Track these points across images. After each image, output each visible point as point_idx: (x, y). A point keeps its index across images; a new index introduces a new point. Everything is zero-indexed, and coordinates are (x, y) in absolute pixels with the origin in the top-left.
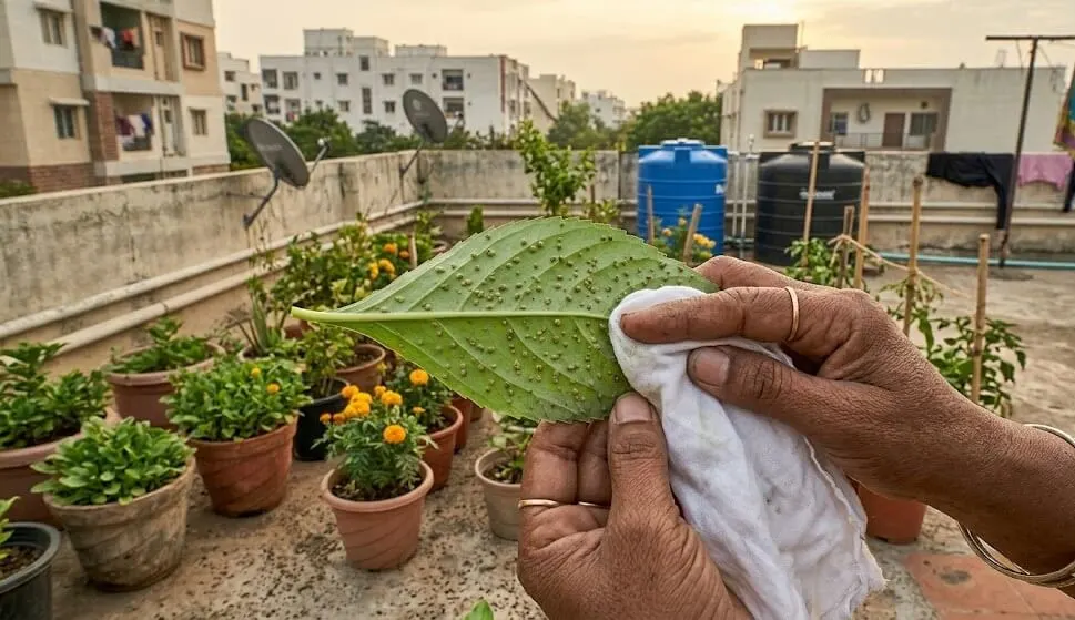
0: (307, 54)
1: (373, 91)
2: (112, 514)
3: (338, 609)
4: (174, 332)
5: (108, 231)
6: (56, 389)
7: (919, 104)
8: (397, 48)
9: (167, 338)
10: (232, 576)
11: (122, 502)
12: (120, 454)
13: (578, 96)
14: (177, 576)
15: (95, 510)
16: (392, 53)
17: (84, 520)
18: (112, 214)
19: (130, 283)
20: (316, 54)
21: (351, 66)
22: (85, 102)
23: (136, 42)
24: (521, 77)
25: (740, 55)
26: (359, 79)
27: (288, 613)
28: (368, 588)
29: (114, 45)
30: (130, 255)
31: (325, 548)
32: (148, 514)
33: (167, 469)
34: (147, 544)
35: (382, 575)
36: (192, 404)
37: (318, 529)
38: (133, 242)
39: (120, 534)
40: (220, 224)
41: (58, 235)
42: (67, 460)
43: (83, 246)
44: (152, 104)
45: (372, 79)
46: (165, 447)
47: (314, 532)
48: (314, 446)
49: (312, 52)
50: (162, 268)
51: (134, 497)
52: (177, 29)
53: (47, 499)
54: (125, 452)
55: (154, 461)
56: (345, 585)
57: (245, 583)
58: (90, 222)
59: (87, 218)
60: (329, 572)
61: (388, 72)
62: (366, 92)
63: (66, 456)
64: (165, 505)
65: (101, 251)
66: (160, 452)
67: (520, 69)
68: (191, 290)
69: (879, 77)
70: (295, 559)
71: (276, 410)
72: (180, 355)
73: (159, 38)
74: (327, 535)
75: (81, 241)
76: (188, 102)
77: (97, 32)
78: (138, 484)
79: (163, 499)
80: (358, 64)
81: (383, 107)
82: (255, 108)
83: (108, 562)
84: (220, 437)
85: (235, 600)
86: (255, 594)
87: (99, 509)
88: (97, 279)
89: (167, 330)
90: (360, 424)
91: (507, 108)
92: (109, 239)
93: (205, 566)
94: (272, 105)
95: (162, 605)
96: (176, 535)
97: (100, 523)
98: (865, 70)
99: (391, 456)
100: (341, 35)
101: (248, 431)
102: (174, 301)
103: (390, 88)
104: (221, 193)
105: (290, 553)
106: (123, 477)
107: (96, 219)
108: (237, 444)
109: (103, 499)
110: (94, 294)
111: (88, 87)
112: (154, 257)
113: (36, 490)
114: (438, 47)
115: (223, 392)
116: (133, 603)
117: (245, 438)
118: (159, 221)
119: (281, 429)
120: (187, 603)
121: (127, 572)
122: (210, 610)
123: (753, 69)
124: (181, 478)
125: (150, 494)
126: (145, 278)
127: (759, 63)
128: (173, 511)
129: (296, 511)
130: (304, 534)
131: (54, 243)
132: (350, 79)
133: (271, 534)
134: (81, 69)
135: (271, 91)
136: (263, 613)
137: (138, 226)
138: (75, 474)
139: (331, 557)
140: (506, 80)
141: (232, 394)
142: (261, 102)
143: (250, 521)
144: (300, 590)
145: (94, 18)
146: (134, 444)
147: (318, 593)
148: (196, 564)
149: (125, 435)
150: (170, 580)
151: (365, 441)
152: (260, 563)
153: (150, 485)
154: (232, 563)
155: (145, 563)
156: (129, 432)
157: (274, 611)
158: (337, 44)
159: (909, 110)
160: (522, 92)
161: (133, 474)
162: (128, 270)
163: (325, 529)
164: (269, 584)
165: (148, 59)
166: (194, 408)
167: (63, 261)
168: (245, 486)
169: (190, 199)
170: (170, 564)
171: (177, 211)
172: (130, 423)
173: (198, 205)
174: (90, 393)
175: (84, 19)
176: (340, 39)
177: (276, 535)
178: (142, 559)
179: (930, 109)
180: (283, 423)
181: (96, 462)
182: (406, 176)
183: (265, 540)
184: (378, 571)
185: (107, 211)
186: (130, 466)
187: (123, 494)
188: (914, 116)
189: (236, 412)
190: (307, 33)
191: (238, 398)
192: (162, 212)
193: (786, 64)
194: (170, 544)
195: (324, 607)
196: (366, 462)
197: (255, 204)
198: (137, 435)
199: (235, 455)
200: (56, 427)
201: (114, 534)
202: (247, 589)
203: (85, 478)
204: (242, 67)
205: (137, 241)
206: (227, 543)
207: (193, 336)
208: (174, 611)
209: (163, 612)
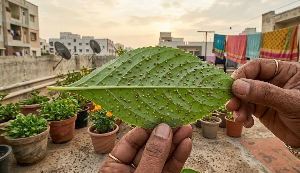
0: (61, 38)
1: (77, 47)
2: (27, 141)
3: (95, 164)
4: (38, 94)
5: (18, 67)
6: (5, 107)
7: (196, 49)
8: (83, 37)
9: (36, 95)
10: (62, 159)
11: (30, 137)
12: (29, 123)
13: (125, 48)
14: (45, 160)
15: (22, 140)
16: (81, 38)
17: (18, 143)
18: (20, 63)
19: (24, 81)
20: (63, 38)
21: (71, 41)
22: (5, 49)
23: (19, 34)
24: (112, 44)
25: (160, 39)
26: (73, 44)
27: (81, 166)
28: (102, 159)
29: (13, 34)
30: (24, 74)
31: (88, 149)
32: (38, 141)
33: (43, 128)
34: (37, 150)
35: (105, 155)
36: (47, 111)
37: (84, 145)
38: (25, 71)
39: (29, 147)
40: (47, 68)
41: (5, 67)
42: (12, 126)
43: (11, 70)
44: (23, 49)
45: (77, 44)
46: (42, 121)
47: (83, 146)
48: (85, 120)
49: (62, 38)
50: (32, 78)
51: (34, 135)
52: (30, 31)
53: (6, 137)
54: (31, 122)
55: (39, 125)
56: (96, 158)
57: (66, 160)
58: (13, 64)
59: (13, 63)
60: (90, 155)
61: (80, 42)
62: (75, 47)
63: (12, 124)
64: (43, 138)
65: (16, 72)
66: (41, 123)
67: (111, 42)
68: (40, 85)
69: (188, 44)
70: (79, 153)
71: (72, 111)
72: (40, 100)
73: (25, 33)
74: (87, 146)
75: (11, 69)
76: (32, 49)
77: (9, 31)
78: (34, 132)
79: (42, 136)
80: (73, 40)
81: (79, 51)
82: (47, 51)
83: (25, 156)
84: (56, 120)
85: (64, 164)
86: (70, 163)
87: (23, 139)
88: (15, 80)
89: (36, 93)
90: (99, 112)
91: (109, 51)
92: (19, 69)
93: (53, 157)
94: (52, 51)
95: (42, 168)
96: (45, 148)
97: (23, 144)
98: (185, 42)
99: (108, 121)
100: (69, 34)
101: (64, 118)
102: (36, 87)
103: (80, 46)
104: (48, 60)
105: (78, 151)
106: (30, 130)
107: (15, 64)
108: (61, 122)
109: (24, 136)
110: (13, 84)
111: (6, 45)
112: (30, 75)
113: (2, 135)
114: (92, 37)
115: (56, 107)
116: (33, 168)
117: (64, 120)
118: (32, 65)
119: (74, 117)
120: (49, 167)
121: (30, 159)
122: (57, 168)
123: (162, 42)
124: (47, 130)
125: (37, 135)
126: (27, 80)
127: (163, 41)
128: (44, 140)
129: (77, 141)
130: (81, 146)
131: (3, 69)
132: (71, 44)
133: (71, 147)
134: (4, 40)
135: (52, 47)
136: (73, 167)
137: (26, 66)
138: (15, 129)
139: (90, 151)
140: (108, 44)
141: (60, 108)
142: (49, 50)
143: (63, 144)
144: (83, 160)
145: (9, 27)
146: (33, 121)
147: (88, 161)
148: (50, 156)
149: (30, 118)
150: (43, 161)
151: (101, 117)
152: (69, 155)
153: (38, 132)
154: (61, 155)
155: (36, 156)
156: (31, 117)
157: (76, 167)
158: (68, 36)
159: (194, 50)
160: (112, 47)
161: (33, 129)
162: (23, 78)
163: (86, 145)
164: (73, 160)
165: (22, 38)
166: (48, 112)
167: (6, 74)
168: (63, 134)
169: (40, 61)
170: (43, 156)
171: (36, 63)
172: (31, 115)
173: (42, 62)
174: (15, 109)
175: (6, 28)
176: (69, 35)
177: (72, 147)
178: (35, 155)
179: (198, 50)
180: (74, 116)
181: (22, 126)
182: (90, 61)
183: (70, 148)
184: (104, 154)
185: (18, 61)
186: (32, 126)
187: (30, 135)
188: (195, 52)
189: (61, 112)
190: (61, 33)
191: (62, 108)
192: (33, 63)
193: (169, 41)
194: (43, 150)
195: (91, 164)
196: (101, 123)
197: (56, 63)
198: (33, 118)
199: (61, 125)
200: (5, 118)
201: (28, 147)
202: (67, 162)
203: (18, 130)
204: (44, 41)
205: (26, 70)
206: (59, 150)
207: (43, 96)
208: (46, 169)
209: (42, 170)
